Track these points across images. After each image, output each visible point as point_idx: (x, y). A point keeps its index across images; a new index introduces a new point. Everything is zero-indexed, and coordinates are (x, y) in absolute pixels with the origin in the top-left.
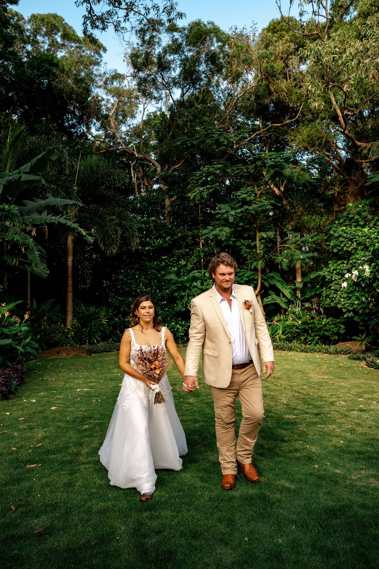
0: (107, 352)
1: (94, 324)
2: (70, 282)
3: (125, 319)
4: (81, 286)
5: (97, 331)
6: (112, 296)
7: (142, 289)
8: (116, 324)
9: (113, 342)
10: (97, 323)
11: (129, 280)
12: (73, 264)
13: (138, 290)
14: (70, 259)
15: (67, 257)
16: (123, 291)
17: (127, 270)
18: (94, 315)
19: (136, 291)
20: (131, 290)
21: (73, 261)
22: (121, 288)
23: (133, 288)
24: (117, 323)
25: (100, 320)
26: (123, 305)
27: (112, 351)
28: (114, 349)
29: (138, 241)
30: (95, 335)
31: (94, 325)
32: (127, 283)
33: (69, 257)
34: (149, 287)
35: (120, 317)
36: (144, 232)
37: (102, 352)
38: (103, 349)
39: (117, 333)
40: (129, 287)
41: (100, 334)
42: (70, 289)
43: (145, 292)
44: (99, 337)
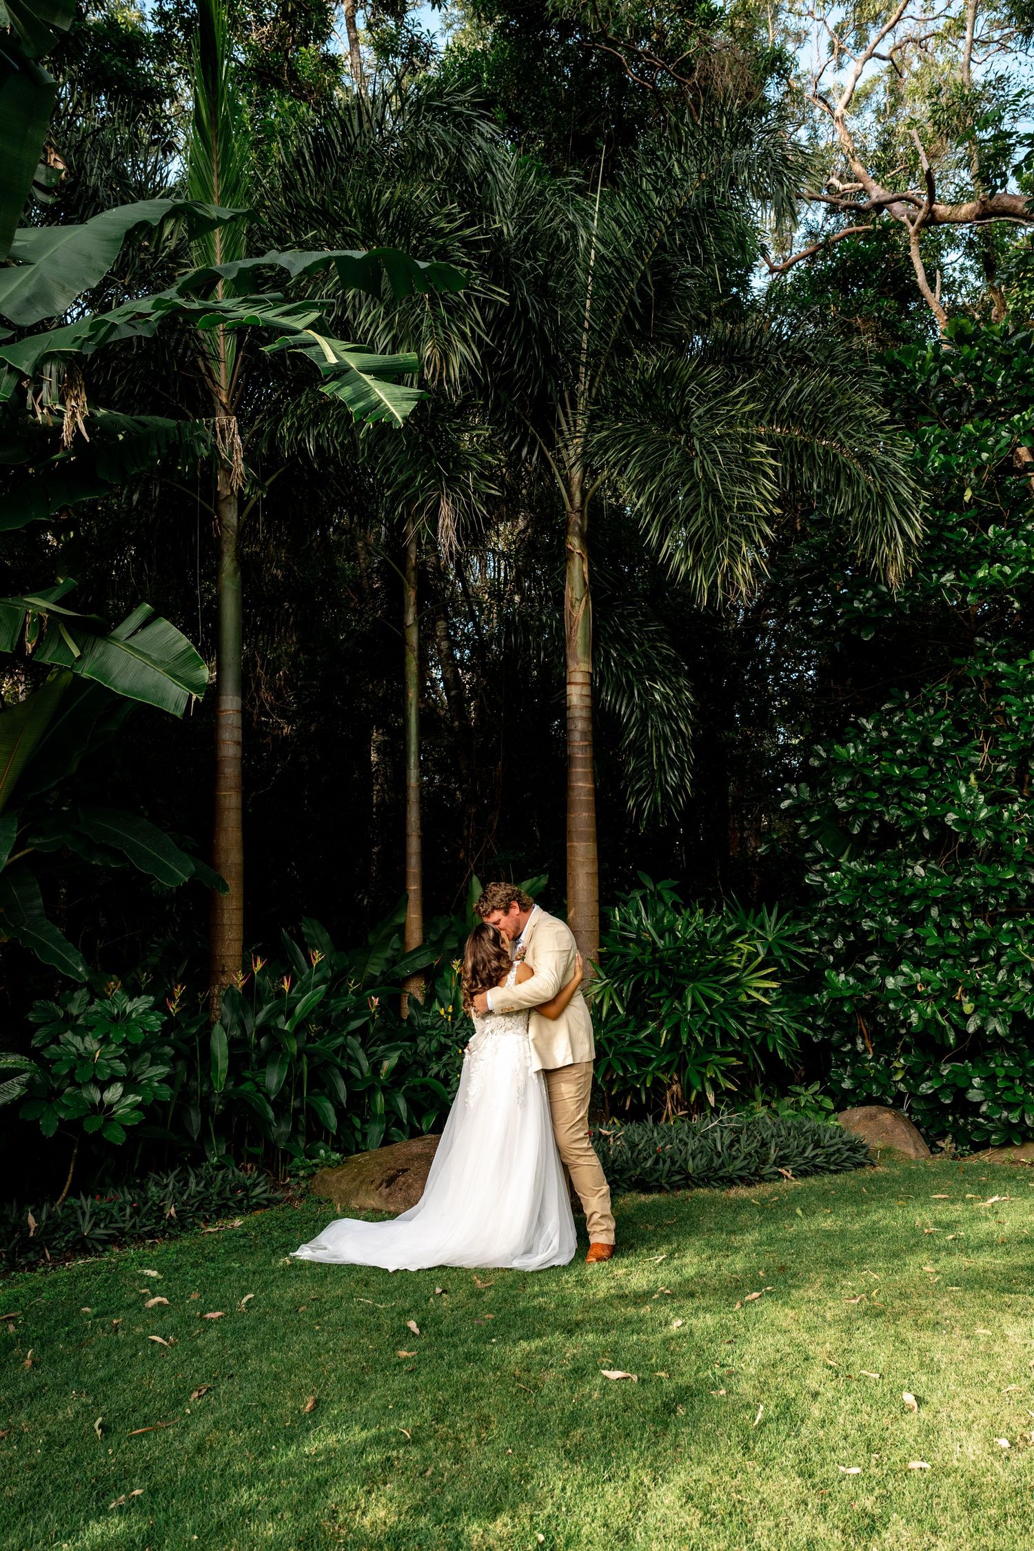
0: (730, 1182)
1: (694, 1004)
2: (581, 784)
3: (883, 979)
4: (638, 805)
5: (710, 1041)
6: (825, 857)
7: (973, 807)
8: (837, 1001)
9: (829, 1104)
10: (710, 1001)
11: (900, 763)
12: (595, 695)
13: (951, 817)
14: (579, 670)
15: (565, 665)
16: (866, 827)
17: (891, 712)
18: (693, 953)
19: (936, 822)
20: (910, 814)
21: (591, 684)
22: (853, 811)
23: (920, 804)
24: (842, 1000)
25: (736, 983)
26: (871, 900)
27: (762, 1179)
28: (783, 1161)
29: (916, 529)
30: (705, 1065)
31: (696, 1009)
32: (888, 780)
33: (572, 665)
34: (1013, 800)
35: (869, 967)
36: (968, 495)
37: (689, 1181)
38: (701, 1161)
39: (855, 1054)
40: (901, 800)
41: (733, 1061)
42: (581, 818)
43: (987, 821)
44: (729, 1072)
